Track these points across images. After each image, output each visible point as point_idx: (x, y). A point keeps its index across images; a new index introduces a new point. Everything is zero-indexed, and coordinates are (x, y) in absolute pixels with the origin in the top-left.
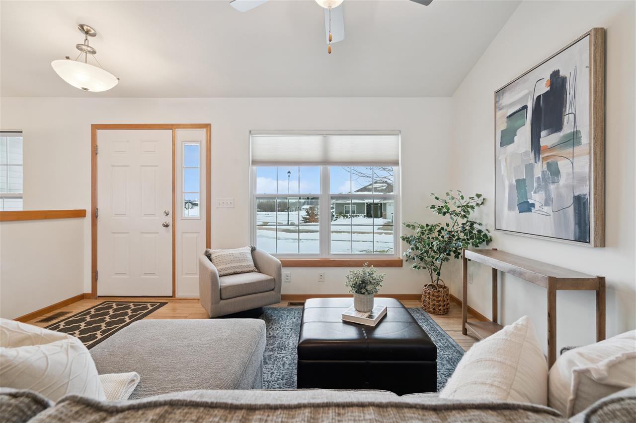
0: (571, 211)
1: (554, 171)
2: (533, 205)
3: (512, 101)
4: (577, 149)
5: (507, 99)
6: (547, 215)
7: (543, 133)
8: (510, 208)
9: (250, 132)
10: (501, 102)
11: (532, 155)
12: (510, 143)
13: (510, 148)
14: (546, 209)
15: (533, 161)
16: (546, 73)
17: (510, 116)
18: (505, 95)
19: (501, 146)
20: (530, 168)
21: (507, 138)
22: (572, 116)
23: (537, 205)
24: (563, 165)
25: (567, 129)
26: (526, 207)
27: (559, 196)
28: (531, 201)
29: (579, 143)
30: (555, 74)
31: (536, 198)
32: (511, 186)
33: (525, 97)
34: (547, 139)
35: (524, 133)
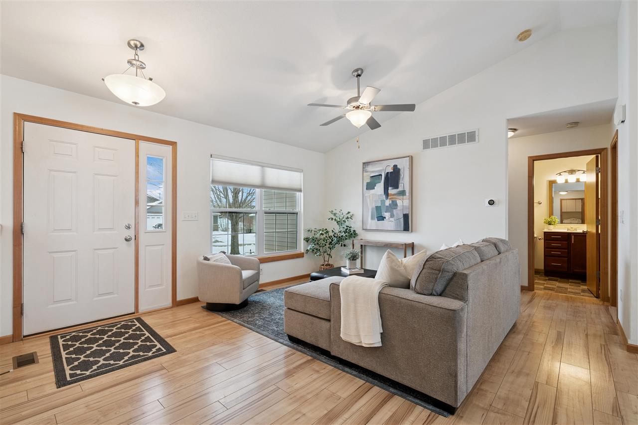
0: (402, 220)
1: (394, 205)
2: (385, 218)
3: (374, 170)
4: (404, 197)
5: (370, 168)
6: (392, 221)
7: (390, 188)
8: (372, 218)
9: (211, 155)
10: (366, 169)
11: (384, 196)
12: (372, 189)
13: (372, 191)
14: (391, 219)
15: (385, 199)
16: (392, 164)
17: (372, 177)
18: (369, 166)
19: (367, 189)
20: (383, 202)
21: (370, 186)
22: (402, 185)
23: (387, 218)
24: (399, 202)
25: (401, 189)
26: (382, 218)
27: (397, 214)
28: (384, 216)
29: (405, 195)
30: (395, 166)
31: (387, 215)
32: (372, 209)
33: (381, 171)
34: (391, 191)
35: (380, 187)
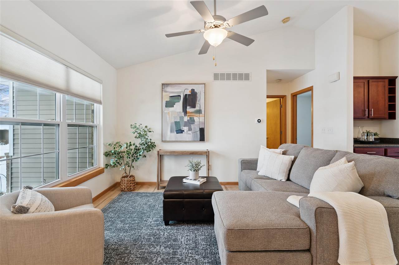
0: (199, 133)
1: (192, 121)
2: (184, 131)
3: (172, 91)
4: (200, 115)
5: (169, 89)
6: (189, 134)
7: (188, 107)
8: (171, 131)
10: (165, 89)
11: (183, 114)
12: (172, 107)
13: (171, 109)
14: (189, 132)
15: (184, 116)
16: (190, 88)
17: (171, 96)
18: (168, 87)
19: (166, 107)
20: (182, 118)
21: (169, 104)
22: (199, 105)
23: (185, 131)
24: (196, 119)
25: (197, 108)
26: (180, 131)
27: (195, 128)
28: (182, 130)
29: (201, 113)
30: (193, 90)
31: (185, 129)
32: (172, 123)
33: (180, 92)
34: (189, 109)
35: (179, 106)
